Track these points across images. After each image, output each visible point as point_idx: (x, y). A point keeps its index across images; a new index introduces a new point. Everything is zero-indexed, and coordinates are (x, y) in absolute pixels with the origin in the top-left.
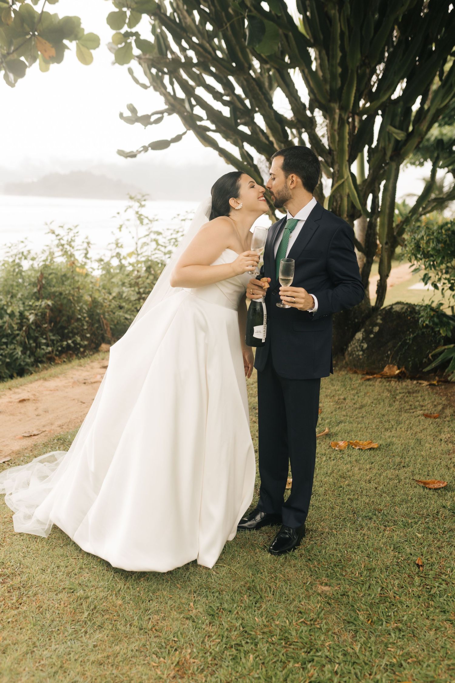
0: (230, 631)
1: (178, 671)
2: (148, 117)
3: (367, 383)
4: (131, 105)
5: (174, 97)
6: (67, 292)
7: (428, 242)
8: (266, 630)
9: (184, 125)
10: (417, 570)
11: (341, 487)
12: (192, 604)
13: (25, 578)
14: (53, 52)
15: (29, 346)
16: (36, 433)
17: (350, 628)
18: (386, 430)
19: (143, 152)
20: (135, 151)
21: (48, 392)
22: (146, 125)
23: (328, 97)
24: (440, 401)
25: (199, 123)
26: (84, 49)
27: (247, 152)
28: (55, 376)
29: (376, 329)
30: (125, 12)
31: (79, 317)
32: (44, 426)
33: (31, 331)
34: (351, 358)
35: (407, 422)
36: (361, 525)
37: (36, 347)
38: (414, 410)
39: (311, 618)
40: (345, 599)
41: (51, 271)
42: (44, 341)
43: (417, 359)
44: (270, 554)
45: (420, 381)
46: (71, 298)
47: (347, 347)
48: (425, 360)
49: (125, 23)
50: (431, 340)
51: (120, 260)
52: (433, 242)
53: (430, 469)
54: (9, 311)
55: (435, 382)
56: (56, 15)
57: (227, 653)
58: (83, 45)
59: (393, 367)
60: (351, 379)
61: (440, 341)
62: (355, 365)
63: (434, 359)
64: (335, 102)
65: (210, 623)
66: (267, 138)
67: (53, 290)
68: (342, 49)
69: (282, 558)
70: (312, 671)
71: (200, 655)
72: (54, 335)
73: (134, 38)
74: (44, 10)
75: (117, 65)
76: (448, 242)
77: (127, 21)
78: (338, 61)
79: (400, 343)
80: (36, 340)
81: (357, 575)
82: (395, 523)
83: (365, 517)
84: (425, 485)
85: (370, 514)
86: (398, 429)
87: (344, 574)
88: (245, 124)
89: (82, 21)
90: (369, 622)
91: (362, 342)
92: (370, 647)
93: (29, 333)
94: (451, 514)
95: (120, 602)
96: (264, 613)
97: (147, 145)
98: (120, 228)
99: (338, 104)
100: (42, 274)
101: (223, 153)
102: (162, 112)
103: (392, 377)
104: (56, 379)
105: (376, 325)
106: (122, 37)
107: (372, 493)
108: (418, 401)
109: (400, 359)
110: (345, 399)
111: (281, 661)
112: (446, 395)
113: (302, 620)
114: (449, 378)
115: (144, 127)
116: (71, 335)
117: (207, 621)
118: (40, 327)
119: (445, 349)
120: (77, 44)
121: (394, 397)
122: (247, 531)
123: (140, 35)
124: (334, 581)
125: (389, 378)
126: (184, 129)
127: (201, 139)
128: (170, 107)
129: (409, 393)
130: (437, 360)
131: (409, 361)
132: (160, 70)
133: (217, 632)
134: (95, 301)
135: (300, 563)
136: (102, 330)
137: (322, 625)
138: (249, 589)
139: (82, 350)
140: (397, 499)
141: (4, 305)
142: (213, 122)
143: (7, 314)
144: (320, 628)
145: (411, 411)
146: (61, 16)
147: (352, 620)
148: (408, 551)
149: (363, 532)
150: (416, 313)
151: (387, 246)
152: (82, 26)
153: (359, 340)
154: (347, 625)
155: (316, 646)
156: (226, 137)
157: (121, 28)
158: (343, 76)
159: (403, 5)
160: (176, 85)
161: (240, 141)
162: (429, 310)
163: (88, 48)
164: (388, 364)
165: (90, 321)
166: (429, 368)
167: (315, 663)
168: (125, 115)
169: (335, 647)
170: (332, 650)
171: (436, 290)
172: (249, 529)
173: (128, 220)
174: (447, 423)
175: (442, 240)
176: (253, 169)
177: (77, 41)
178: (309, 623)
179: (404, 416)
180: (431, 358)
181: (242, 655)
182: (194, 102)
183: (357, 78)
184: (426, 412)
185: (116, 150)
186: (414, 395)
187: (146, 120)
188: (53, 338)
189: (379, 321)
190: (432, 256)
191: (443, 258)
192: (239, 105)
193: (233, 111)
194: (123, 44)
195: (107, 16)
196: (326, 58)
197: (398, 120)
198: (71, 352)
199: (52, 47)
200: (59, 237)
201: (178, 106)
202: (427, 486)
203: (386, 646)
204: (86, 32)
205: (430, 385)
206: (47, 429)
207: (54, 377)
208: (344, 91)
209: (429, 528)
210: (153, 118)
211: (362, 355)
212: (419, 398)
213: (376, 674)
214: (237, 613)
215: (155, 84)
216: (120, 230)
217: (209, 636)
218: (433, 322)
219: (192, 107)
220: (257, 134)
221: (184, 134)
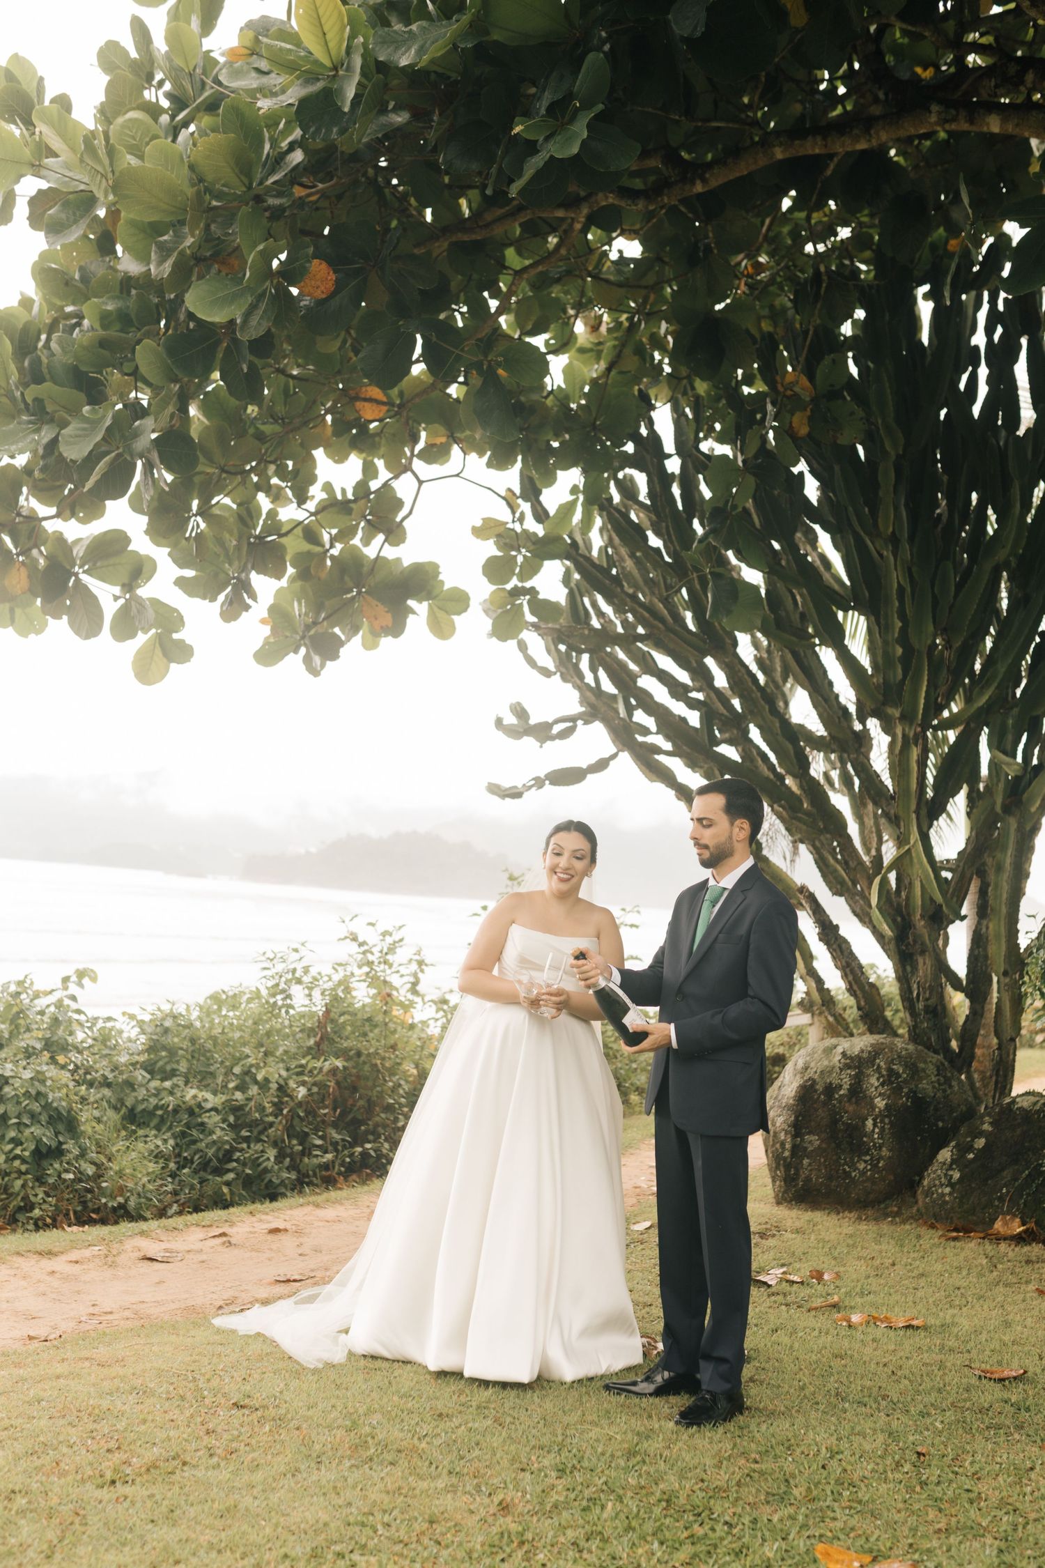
2: (546, 727)
3: (952, 1244)
4: (519, 704)
5: (598, 692)
9: (614, 742)
11: (828, 1366)
14: (388, 620)
15: (288, 1151)
18: (953, 1306)
19: (534, 789)
20: (520, 786)
22: (542, 741)
25: (640, 738)
26: (440, 614)
29: (980, 1143)
30: (515, 557)
32: (312, 1270)
33: (296, 1121)
34: (927, 1200)
35: (1000, 1298)
37: (303, 1153)
38: (1023, 1285)
42: (319, 1142)
46: (380, 1063)
47: (922, 1178)
49: (514, 573)
54: (259, 1077)
58: (440, 608)
59: (1012, 1220)
60: (919, 1237)
62: (935, 1216)
64: (895, 705)
66: (772, 767)
68: (902, 615)
73: (528, 597)
74: (381, 555)
75: (494, 639)
77: (518, 570)
79: (1027, 1172)
80: (303, 1138)
83: (857, 1401)
84: (985, 1374)
85: (866, 1399)
88: (730, 743)
89: (441, 570)
91: (950, 1168)
93: (292, 1126)
94: (1014, 1410)
97: (542, 776)
99: (899, 709)
100: (328, 1012)
101: (683, 792)
102: (573, 719)
103: (1005, 1239)
105: (981, 1134)
106: (508, 595)
109: (1025, 1203)
110: (893, 1264)
115: (538, 744)
118: (315, 1115)
120: (430, 606)
123: (538, 593)
125: (999, 1238)
126: (614, 750)
127: (644, 768)
128: (589, 709)
132: (571, 648)
141: (251, 1066)
142: (668, 737)
143: (256, 1082)
145: (1017, 1285)
146: (407, 563)
148: (910, 1440)
151: (1007, 980)
153: (944, 1163)
156: (693, 764)
158: (906, 660)
160: (602, 674)
163: (448, 613)
168: (506, 723)
177: (431, 602)
179: (998, 1291)
182: (633, 702)
185: (486, 785)
187: (543, 732)
188: (337, 1137)
189: (986, 1127)
192: (720, 708)
193: (708, 718)
195: (483, 562)
197: (1009, 739)
199: (387, 612)
201: (603, 709)
202: (988, 1375)
204: (447, 587)
206: (318, 1274)
208: (908, 688)
210: (557, 729)
211: (950, 1194)
215: (564, 670)
219: (630, 710)
220: (752, 760)
221: (614, 756)
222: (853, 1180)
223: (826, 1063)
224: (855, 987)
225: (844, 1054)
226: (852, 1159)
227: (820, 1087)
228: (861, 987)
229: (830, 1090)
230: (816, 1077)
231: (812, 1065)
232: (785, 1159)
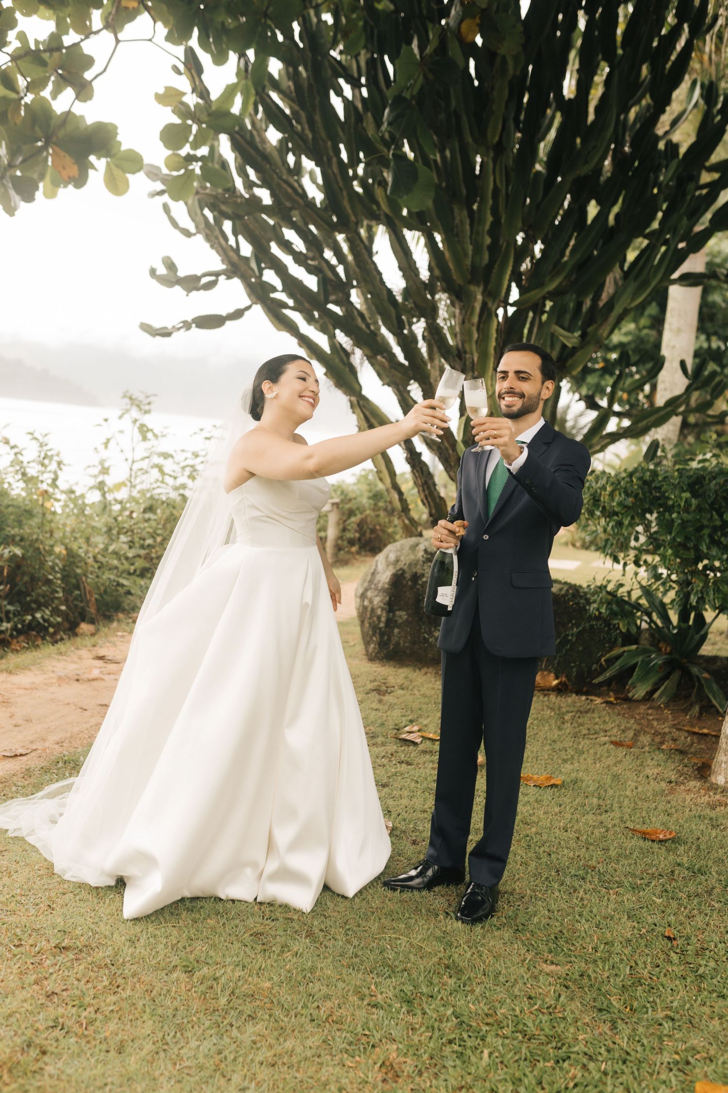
0: (441, 1021)
1: (386, 1073)
2: (197, 278)
4: (168, 258)
5: (237, 252)
6: (35, 537)
7: (612, 494)
8: (490, 1020)
9: (249, 296)
10: (670, 945)
11: (528, 836)
12: (373, 987)
13: (109, 951)
14: (74, 170)
16: (23, 751)
17: (604, 1017)
18: (565, 761)
19: (182, 330)
20: (170, 327)
21: (22, 692)
22: (189, 290)
23: (469, 276)
24: (628, 725)
26: (117, 172)
27: (341, 345)
28: (25, 668)
30: (191, 126)
31: (51, 577)
32: (32, 742)
35: (592, 751)
36: (573, 887)
38: (595, 736)
39: (548, 1005)
40: (586, 980)
41: (10, 503)
43: (583, 665)
44: (460, 922)
45: (590, 697)
46: (41, 547)
48: (594, 667)
49: (187, 141)
50: (604, 638)
51: (104, 495)
52: (620, 494)
53: (644, 814)
55: (612, 699)
56: (82, 117)
57: (448, 1050)
58: (117, 166)
59: (548, 675)
61: (616, 639)
63: (608, 667)
64: (478, 285)
65: (408, 1012)
67: (13, 532)
68: (495, 212)
69: (478, 928)
70: (573, 1071)
71: (411, 1052)
72: (10, 603)
73: (200, 164)
74: (73, 110)
76: (641, 495)
77: (191, 138)
78: (487, 227)
79: (558, 640)
81: (590, 950)
82: (620, 884)
83: (575, 875)
84: (645, 836)
85: (581, 872)
86: (581, 761)
87: (572, 948)
88: (336, 303)
89: (119, 131)
90: (628, 1010)
92: (639, 1041)
94: (691, 874)
95: (268, 984)
96: (480, 999)
97: (189, 319)
98: (106, 444)
99: (481, 288)
101: (304, 341)
102: (217, 274)
103: (548, 690)
104: (27, 672)
106: (182, 160)
107: (572, 844)
108: (596, 724)
109: (558, 663)
111: (526, 1059)
112: (632, 717)
113: (536, 1007)
114: (630, 695)
115: (185, 293)
116: (34, 606)
117: (404, 1010)
119: (624, 652)
120: (107, 162)
121: (561, 716)
122: (416, 893)
124: (561, 958)
125: (543, 690)
126: (248, 302)
127: (273, 319)
128: (229, 267)
129: (581, 712)
130: (611, 668)
131: (573, 667)
133: (422, 1024)
134: (71, 554)
135: (507, 934)
136: (82, 601)
137: (566, 1013)
138: (447, 967)
139: (51, 630)
140: (613, 853)
142: (291, 295)
144: (564, 1018)
145: (592, 737)
146: (90, 120)
147: (605, 1007)
148: (650, 921)
149: (580, 895)
150: (581, 597)
152: (119, 138)
154: (600, 1015)
155: (568, 1040)
156: (310, 320)
157: (181, 148)
158: (494, 249)
159: (586, 162)
160: (241, 238)
161: (331, 327)
162: (604, 593)
163: (125, 171)
164: (542, 670)
165: (63, 585)
166: (601, 679)
167: (572, 1062)
168: (158, 273)
169: (593, 1042)
170: (589, 1045)
171: (615, 564)
172: (419, 889)
173: (121, 432)
174: (647, 754)
175: (632, 492)
176: (347, 369)
177: (109, 159)
178: (545, 1011)
179: (584, 744)
180: (603, 663)
181: (469, 1052)
182: (263, 264)
183: (515, 255)
184: (613, 739)
185: (139, 324)
186: (589, 715)
187: (192, 283)
188: (10, 607)
190: (616, 514)
191: (633, 518)
192: (330, 274)
193: (323, 282)
194: (182, 171)
195: (161, 127)
196: (468, 221)
197: (568, 317)
198: (34, 633)
199: (74, 164)
200: (16, 450)
201: (241, 267)
202: (647, 836)
203: (660, 1038)
204: (123, 148)
205: (607, 702)
206: (39, 745)
207: (22, 669)
208: (494, 271)
209: (666, 891)
210: (204, 280)
212: (597, 720)
213: (658, 1073)
214: (442, 998)
215: (209, 232)
216: (106, 447)
217: (412, 1029)
218: (611, 609)
219: (261, 270)
220: (353, 319)
221: (248, 308)
222: (430, 644)
223: (412, 557)
224: (429, 499)
225: (426, 551)
226: (430, 630)
227: (408, 576)
228: (434, 499)
229: (416, 577)
230: (405, 568)
231: (402, 558)
232: (380, 629)
